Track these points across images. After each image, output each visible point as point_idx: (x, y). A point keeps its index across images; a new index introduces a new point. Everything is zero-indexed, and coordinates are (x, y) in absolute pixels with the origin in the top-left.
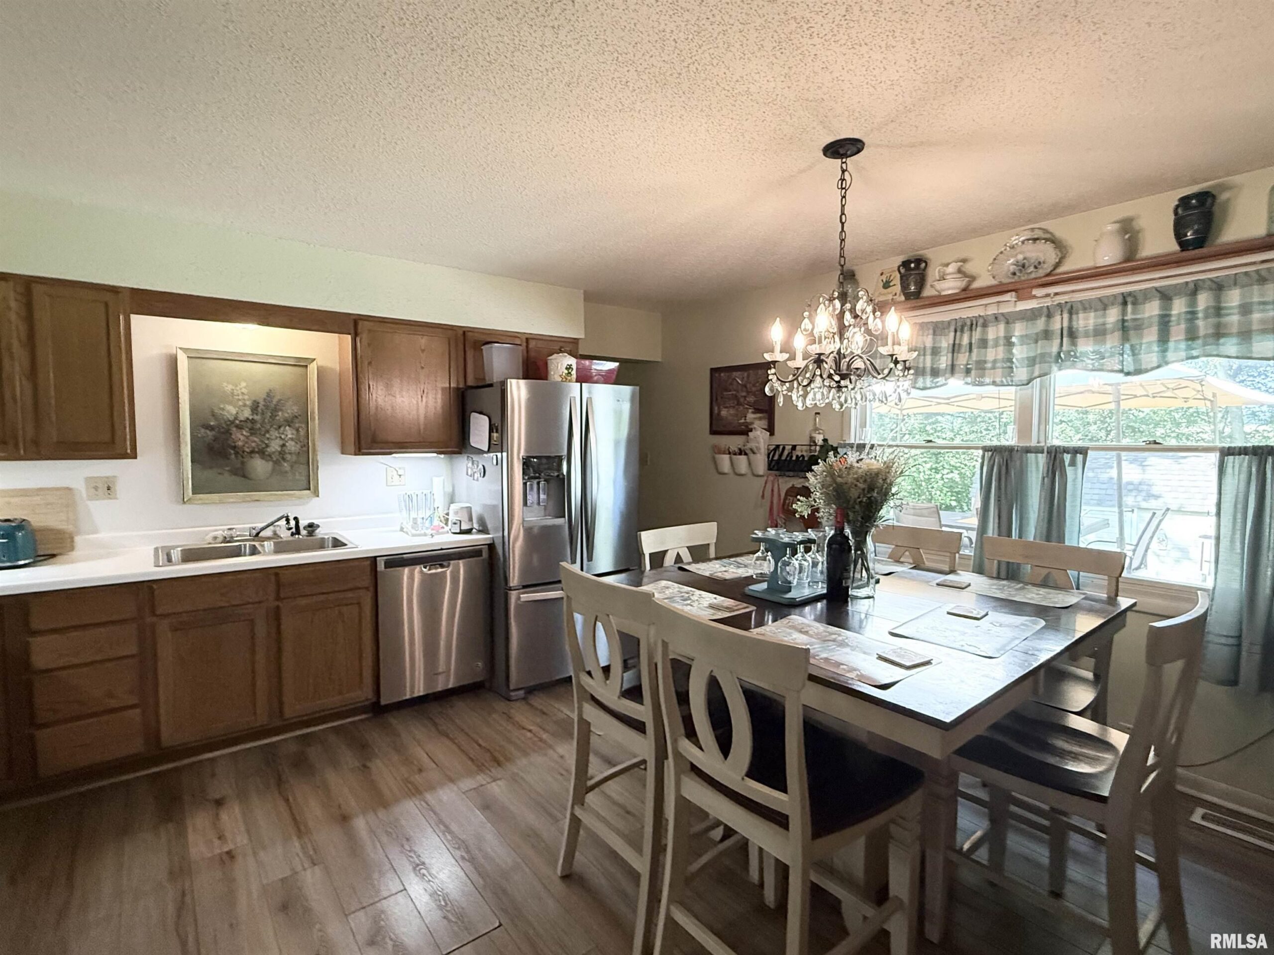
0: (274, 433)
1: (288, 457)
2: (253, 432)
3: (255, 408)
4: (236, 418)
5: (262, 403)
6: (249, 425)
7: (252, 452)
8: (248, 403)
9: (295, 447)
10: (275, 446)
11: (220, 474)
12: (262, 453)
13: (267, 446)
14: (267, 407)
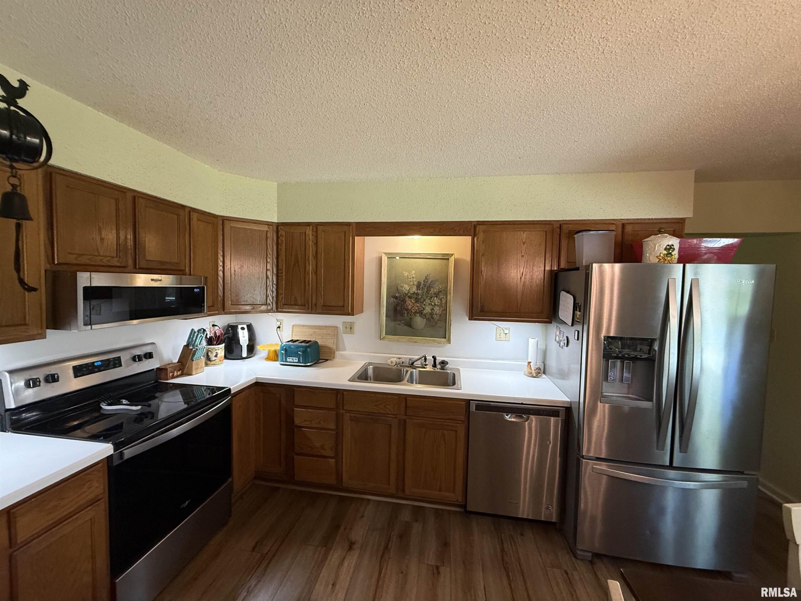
0: (428, 301)
1: (435, 316)
2: (417, 300)
3: (418, 286)
4: (409, 292)
5: (423, 283)
6: (415, 296)
7: (416, 312)
8: (415, 283)
9: (439, 310)
10: (428, 309)
11: (399, 324)
12: (421, 313)
13: (424, 309)
14: (425, 285)
